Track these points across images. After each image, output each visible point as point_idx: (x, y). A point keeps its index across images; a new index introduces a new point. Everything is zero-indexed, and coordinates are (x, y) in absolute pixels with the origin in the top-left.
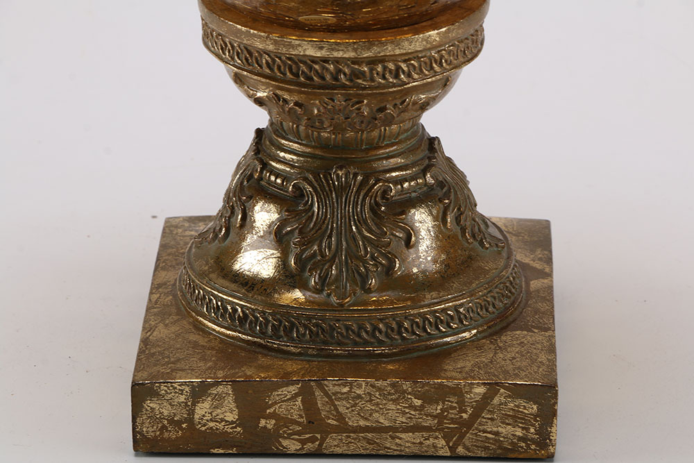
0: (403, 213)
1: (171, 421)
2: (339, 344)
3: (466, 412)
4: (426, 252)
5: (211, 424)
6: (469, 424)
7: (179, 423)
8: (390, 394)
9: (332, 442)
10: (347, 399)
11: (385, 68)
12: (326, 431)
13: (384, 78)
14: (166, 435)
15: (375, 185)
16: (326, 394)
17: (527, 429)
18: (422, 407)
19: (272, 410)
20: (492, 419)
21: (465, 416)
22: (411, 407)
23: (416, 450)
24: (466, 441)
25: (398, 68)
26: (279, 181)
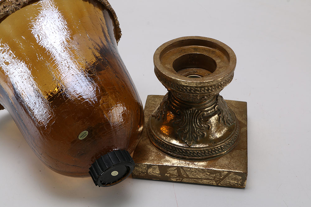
0: (208, 120)
1: (142, 172)
2: (188, 156)
3: (222, 177)
4: (214, 130)
5: (152, 174)
6: (222, 179)
7: (144, 173)
8: (201, 171)
9: (185, 180)
10: (189, 172)
11: (204, 89)
12: (183, 178)
13: (204, 91)
14: (140, 175)
15: (200, 113)
16: (184, 170)
17: (238, 182)
18: (210, 175)
19: (169, 172)
20: (229, 179)
21: (221, 178)
22: (207, 174)
23: (207, 183)
24: (221, 183)
25: (208, 89)
26: (174, 108)
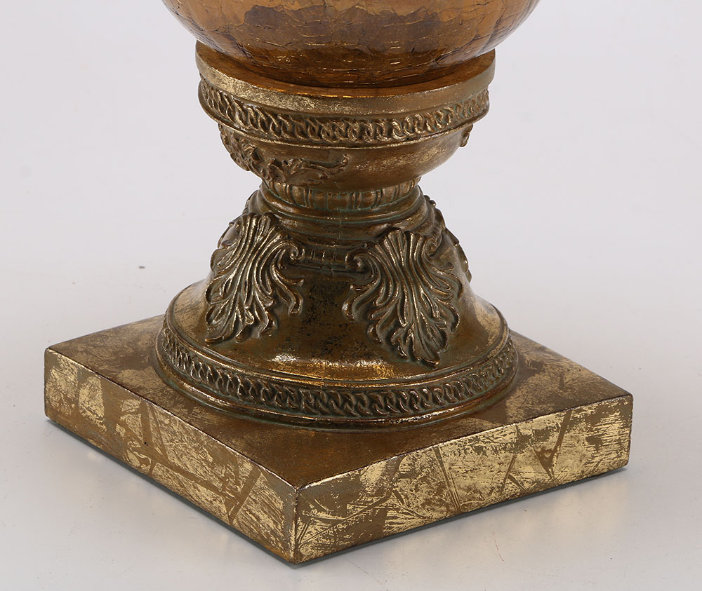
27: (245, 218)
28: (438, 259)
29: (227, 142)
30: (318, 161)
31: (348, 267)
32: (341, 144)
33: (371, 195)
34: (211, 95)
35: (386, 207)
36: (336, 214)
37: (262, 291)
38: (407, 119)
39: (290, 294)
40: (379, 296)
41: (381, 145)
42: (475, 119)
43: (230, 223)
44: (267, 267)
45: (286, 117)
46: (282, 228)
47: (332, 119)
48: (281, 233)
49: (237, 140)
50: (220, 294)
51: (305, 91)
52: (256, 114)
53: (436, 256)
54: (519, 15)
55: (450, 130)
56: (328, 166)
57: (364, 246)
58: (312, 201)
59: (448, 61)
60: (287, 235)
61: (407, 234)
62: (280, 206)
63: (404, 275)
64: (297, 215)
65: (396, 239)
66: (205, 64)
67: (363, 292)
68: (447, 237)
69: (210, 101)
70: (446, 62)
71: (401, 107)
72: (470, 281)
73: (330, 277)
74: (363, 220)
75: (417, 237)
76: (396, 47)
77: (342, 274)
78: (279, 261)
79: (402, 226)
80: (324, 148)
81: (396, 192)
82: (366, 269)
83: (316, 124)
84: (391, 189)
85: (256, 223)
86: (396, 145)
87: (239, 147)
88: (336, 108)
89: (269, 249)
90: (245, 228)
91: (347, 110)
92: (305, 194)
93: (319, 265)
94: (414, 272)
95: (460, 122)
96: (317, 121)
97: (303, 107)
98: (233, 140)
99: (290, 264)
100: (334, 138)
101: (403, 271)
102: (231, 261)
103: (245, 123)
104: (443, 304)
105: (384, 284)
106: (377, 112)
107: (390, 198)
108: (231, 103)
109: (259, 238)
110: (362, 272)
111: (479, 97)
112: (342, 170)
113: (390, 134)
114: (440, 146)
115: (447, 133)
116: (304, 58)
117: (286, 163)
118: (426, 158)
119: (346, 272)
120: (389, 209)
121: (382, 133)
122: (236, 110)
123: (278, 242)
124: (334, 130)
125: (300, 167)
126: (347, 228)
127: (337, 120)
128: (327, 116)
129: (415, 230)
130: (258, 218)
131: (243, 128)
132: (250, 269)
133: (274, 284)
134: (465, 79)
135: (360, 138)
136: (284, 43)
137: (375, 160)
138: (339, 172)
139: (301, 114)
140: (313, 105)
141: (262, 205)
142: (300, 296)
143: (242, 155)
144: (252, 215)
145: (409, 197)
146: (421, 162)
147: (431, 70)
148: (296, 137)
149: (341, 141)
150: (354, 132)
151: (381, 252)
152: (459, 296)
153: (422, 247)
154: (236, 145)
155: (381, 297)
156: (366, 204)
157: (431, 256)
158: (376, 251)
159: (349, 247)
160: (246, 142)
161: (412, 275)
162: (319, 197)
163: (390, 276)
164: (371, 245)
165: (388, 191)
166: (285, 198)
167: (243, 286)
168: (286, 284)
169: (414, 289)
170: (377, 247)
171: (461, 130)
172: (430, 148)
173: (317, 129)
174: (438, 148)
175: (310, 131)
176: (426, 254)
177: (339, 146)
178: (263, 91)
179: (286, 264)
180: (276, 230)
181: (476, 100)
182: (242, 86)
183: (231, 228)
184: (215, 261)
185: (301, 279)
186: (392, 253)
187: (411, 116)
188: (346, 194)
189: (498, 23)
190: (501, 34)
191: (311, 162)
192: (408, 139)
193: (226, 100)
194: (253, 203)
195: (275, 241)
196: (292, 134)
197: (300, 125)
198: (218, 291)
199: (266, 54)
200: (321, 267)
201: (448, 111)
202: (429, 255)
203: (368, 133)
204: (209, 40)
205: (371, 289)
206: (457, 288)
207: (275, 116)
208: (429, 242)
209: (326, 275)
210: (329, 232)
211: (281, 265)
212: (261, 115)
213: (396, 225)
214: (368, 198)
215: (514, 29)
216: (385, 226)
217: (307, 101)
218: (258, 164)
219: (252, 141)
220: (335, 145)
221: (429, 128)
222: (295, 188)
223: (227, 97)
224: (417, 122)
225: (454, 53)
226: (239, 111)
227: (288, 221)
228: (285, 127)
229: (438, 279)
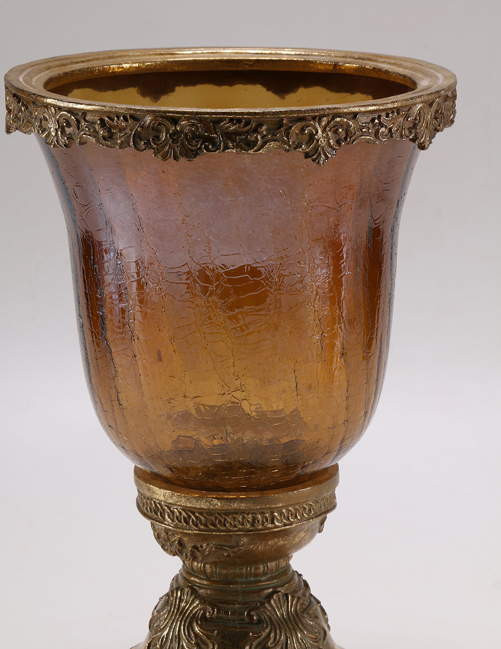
27: (172, 591)
28: (308, 613)
29: (158, 537)
30: (224, 544)
31: (247, 620)
32: (240, 530)
33: (260, 568)
34: (147, 504)
35: (271, 577)
36: (236, 583)
37: (188, 641)
38: (284, 511)
39: (208, 641)
40: (270, 640)
41: (267, 530)
42: (328, 511)
43: (160, 598)
44: (190, 624)
45: (201, 514)
46: (199, 595)
47: (233, 513)
48: (199, 599)
49: (167, 534)
50: (158, 646)
51: (213, 494)
52: (180, 513)
53: (307, 611)
54: (355, 436)
55: (313, 518)
56: (232, 547)
57: (257, 604)
58: (220, 574)
59: (309, 470)
60: (203, 601)
61: (286, 595)
62: (197, 580)
63: (286, 624)
64: (210, 586)
65: (279, 599)
66: (142, 483)
67: (259, 637)
68: (312, 599)
69: (147, 508)
70: (307, 471)
71: (279, 502)
72: (330, 631)
73: (236, 628)
74: (255, 587)
75: (293, 597)
76: (275, 459)
77: (243, 625)
78: (199, 618)
79: (282, 590)
80: (228, 533)
81: (277, 566)
82: (260, 621)
83: (222, 517)
84: (273, 564)
85: (181, 594)
86: (277, 529)
87: (168, 539)
88: (235, 505)
89: (191, 611)
90: (173, 598)
91: (243, 506)
92: (214, 570)
93: (226, 620)
94: (293, 622)
95: (319, 513)
96: (223, 515)
97: (213, 505)
98: (163, 534)
99: (207, 621)
100: (235, 526)
101: (286, 622)
102: (165, 622)
103: (173, 520)
104: (314, 645)
105: (273, 631)
106: (263, 507)
107: (273, 570)
108: (162, 507)
109: (183, 604)
110: (257, 624)
111: (330, 496)
112: (241, 549)
113: (273, 522)
114: (306, 531)
115: (311, 520)
116: (213, 470)
117: (202, 547)
118: (297, 540)
119: (245, 624)
120: (272, 578)
121: (267, 521)
122: (166, 512)
123: (197, 605)
124: (234, 521)
125: (212, 549)
126: (245, 593)
127: (236, 513)
128: (228, 511)
129: (291, 593)
130: (182, 590)
131: (171, 524)
132: (178, 626)
133: (196, 635)
134: (321, 483)
135: (253, 525)
136: (199, 461)
137: (262, 541)
138: (239, 551)
139: (212, 511)
140: (219, 504)
141: (184, 581)
142: (215, 643)
143: (170, 544)
144: (177, 589)
145: (285, 570)
146: (293, 542)
147: (298, 476)
148: (208, 527)
149: (240, 528)
150: (248, 521)
151: (269, 608)
152: (324, 639)
153: (297, 605)
154: (166, 538)
155: (272, 640)
156: (257, 575)
157: (303, 611)
158: (266, 608)
159: (247, 606)
160: (173, 534)
161: (292, 624)
162: (224, 572)
163: (277, 625)
164: (262, 604)
165: (272, 565)
166: (200, 574)
167: (174, 639)
168: (204, 635)
169: (294, 634)
170: (267, 605)
171: (320, 518)
172: (299, 532)
173: (223, 520)
174: (305, 532)
175: (218, 522)
176: (300, 610)
177: (238, 532)
178: (184, 497)
179: (204, 621)
180: (196, 597)
181: (328, 498)
182: (169, 495)
183: (160, 602)
184: (152, 625)
185: (215, 630)
186: (278, 609)
187: (286, 509)
188: (243, 568)
189: (342, 442)
190: (344, 449)
191: (219, 545)
192: (285, 525)
193: (158, 505)
194: (177, 581)
195: (195, 605)
196: (206, 525)
197: (210, 518)
198: (156, 644)
199: (186, 470)
200: (228, 621)
201: (311, 505)
202: (302, 610)
203: (258, 521)
204: (146, 464)
205: (264, 635)
206: (322, 634)
207: (194, 514)
208: (301, 601)
209: (233, 627)
210: (233, 596)
211: (201, 622)
212: (184, 514)
213: (278, 589)
214: (258, 571)
215: (352, 446)
216: (271, 590)
217: (216, 501)
218: (182, 549)
219: (177, 533)
220: (236, 531)
221: (299, 517)
222: (208, 566)
223: (159, 504)
224: (290, 513)
225: (314, 463)
226: (168, 512)
227: (203, 590)
228: (201, 521)
229: (309, 627)
